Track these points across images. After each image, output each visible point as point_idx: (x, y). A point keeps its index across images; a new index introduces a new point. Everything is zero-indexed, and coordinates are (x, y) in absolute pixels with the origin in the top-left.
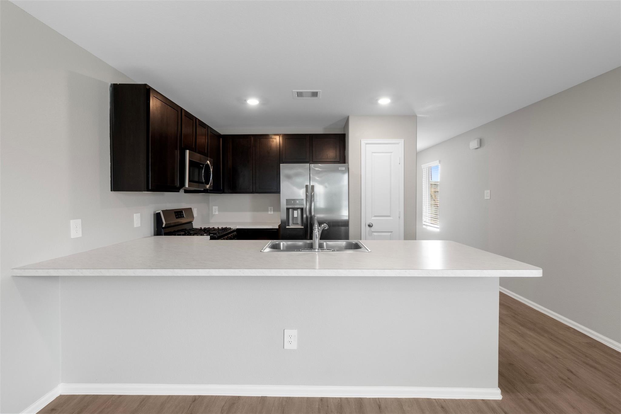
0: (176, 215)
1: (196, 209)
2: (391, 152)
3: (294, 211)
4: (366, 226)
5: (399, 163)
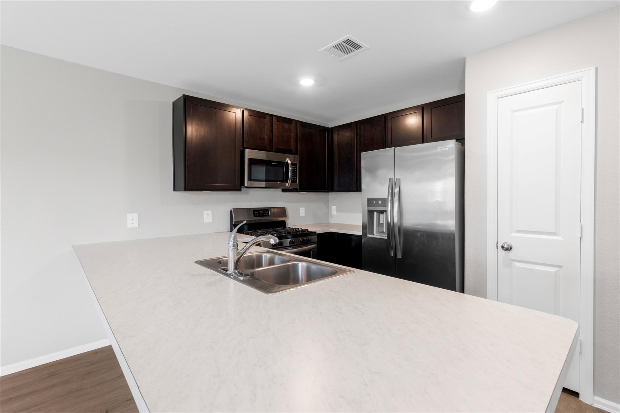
0: (254, 214)
1: (304, 208)
2: (561, 102)
3: (380, 215)
4: (497, 248)
5: (581, 121)
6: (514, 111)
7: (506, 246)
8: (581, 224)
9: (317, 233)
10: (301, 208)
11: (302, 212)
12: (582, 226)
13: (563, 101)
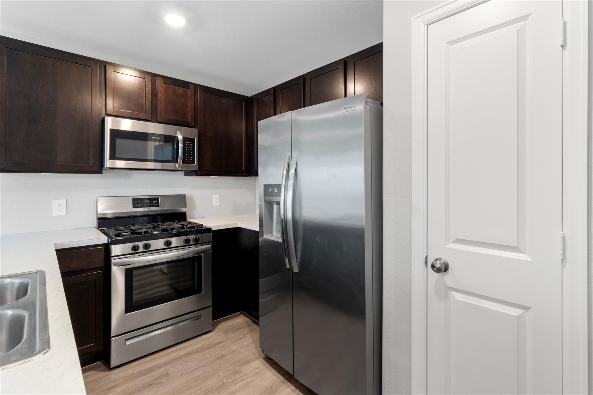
0: (134, 204)
1: (218, 196)
2: (526, 17)
4: (427, 267)
5: (562, 44)
6: (451, 43)
7: (438, 265)
8: (563, 234)
9: (212, 230)
10: (213, 196)
11: (216, 200)
12: (564, 238)
13: (530, 15)
